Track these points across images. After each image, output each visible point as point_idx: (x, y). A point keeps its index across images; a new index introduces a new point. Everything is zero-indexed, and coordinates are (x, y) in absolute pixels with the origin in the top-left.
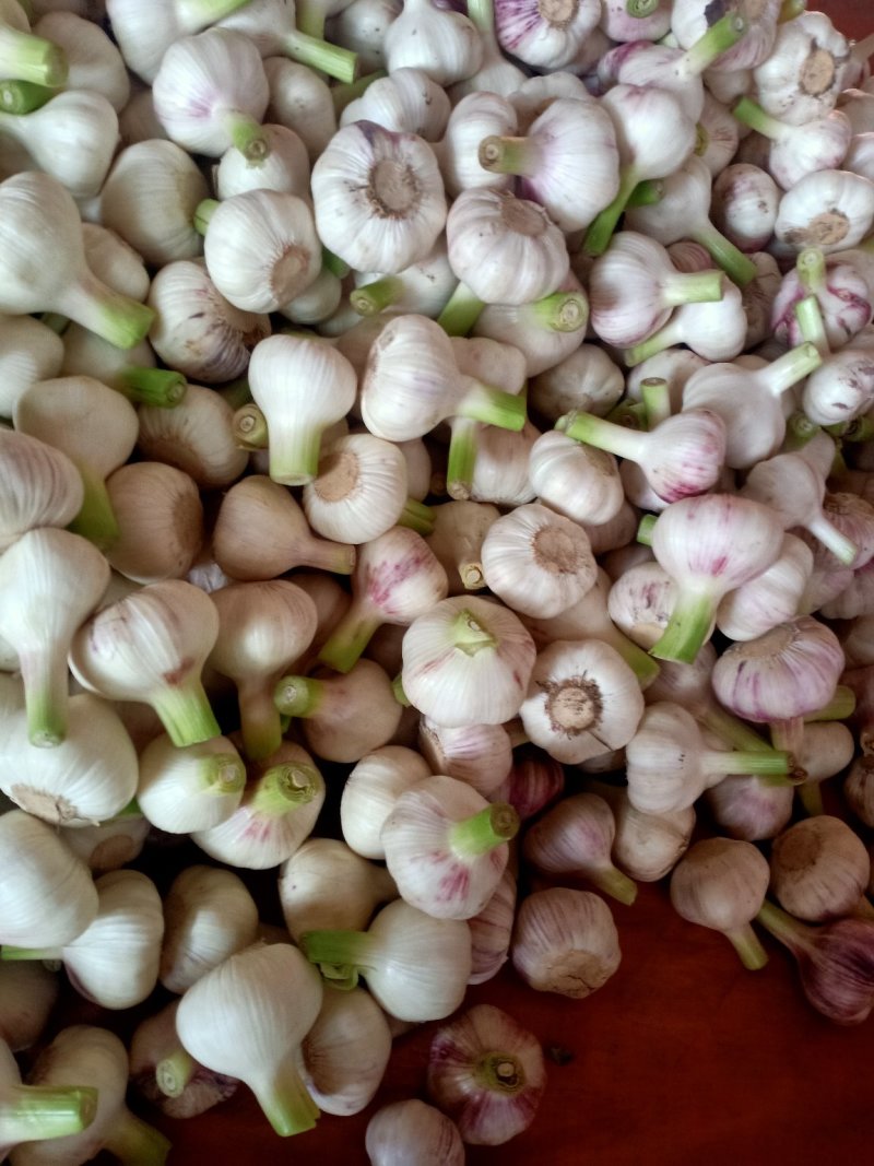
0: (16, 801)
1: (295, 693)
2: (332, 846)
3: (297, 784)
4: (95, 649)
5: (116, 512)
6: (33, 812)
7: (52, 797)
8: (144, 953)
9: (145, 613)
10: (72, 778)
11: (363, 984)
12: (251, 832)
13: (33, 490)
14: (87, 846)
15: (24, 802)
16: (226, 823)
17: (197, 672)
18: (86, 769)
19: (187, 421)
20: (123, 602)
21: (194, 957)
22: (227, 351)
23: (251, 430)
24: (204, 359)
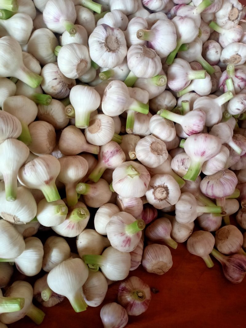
0: (2, 217)
1: (82, 188)
2: (91, 231)
3: (82, 213)
4: (25, 173)
5: (31, 135)
6: (7, 220)
7: (12, 215)
8: (38, 260)
9: (39, 164)
10: (18, 210)
11: (100, 270)
12: (69, 227)
13: (8, 128)
14: (22, 230)
15: (4, 217)
16: (62, 224)
17: (54, 181)
18: (22, 208)
19: (52, 109)
20: (33, 160)
21: (52, 262)
22: (63, 90)
23: (70, 112)
24: (56, 92)
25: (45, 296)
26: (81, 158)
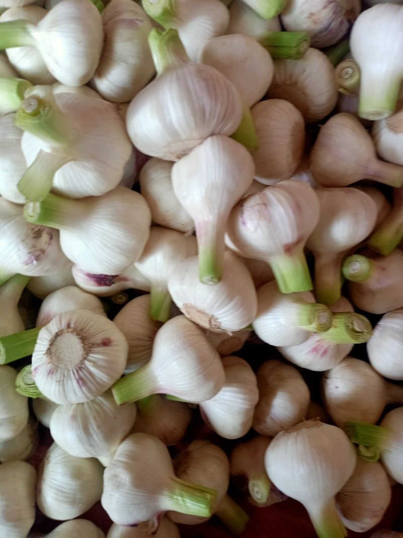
0: (183, 311)
1: (358, 267)
2: (361, 364)
3: (357, 329)
4: (244, 223)
5: (258, 130)
6: (193, 320)
7: (207, 315)
9: (280, 201)
10: (222, 305)
11: (381, 462)
12: (315, 350)
13: (216, 105)
15: (189, 313)
16: (304, 344)
17: (302, 246)
18: (230, 301)
19: (304, 71)
20: (263, 192)
21: (274, 417)
22: (333, 24)
23: (350, 77)
24: (318, 27)
25: (259, 493)
26: (360, 194)
